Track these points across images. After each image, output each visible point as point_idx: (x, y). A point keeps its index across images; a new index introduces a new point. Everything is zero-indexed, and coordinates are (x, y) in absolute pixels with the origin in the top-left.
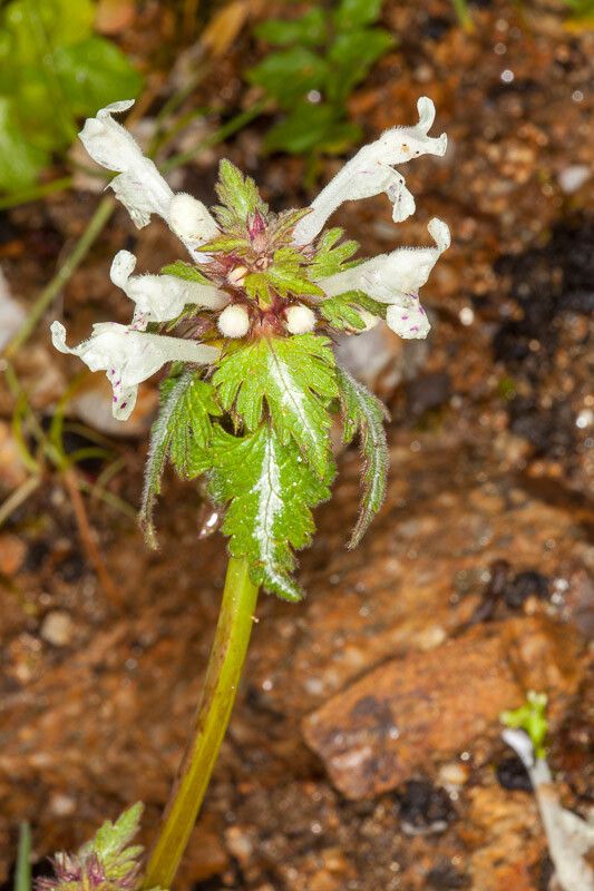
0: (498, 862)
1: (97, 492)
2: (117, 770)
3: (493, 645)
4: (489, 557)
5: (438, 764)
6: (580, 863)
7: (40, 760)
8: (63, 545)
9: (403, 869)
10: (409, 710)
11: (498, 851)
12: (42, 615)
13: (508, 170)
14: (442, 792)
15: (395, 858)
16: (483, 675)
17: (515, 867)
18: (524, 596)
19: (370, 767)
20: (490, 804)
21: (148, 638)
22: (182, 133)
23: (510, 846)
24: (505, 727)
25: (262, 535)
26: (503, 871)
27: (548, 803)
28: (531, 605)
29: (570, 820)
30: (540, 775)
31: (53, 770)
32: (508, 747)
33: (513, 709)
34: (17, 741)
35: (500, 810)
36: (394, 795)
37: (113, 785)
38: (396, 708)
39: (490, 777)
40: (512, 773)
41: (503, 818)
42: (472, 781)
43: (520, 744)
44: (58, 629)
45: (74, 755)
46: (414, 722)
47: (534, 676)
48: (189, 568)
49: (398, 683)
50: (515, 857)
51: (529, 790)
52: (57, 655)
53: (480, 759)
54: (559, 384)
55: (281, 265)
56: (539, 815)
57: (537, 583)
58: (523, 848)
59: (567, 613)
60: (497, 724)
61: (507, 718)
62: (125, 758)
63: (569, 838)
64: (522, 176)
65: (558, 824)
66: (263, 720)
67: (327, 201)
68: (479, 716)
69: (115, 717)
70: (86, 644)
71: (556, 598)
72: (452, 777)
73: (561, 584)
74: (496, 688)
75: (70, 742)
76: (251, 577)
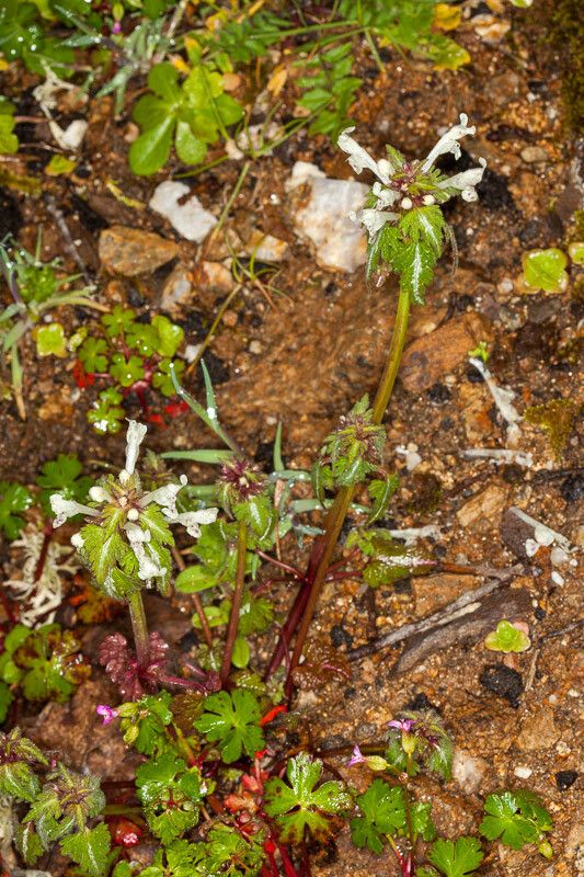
0: (474, 412)
1: (269, 287)
2: (296, 401)
3: (461, 326)
4: (447, 293)
5: (444, 376)
6: (510, 406)
7: (259, 403)
8: (249, 312)
9: (430, 422)
10: (432, 355)
11: (474, 408)
12: (249, 343)
13: (417, 131)
14: (446, 387)
15: (427, 418)
16: (460, 337)
17: (481, 413)
18: (465, 306)
19: (420, 380)
20: (467, 390)
21: (294, 346)
22: (268, 131)
23: (478, 405)
24: (469, 357)
25: (415, 281)
26: (477, 415)
27: (492, 385)
28: (469, 309)
29: (501, 391)
30: (487, 375)
31: (265, 407)
32: (472, 366)
33: (473, 350)
34: (247, 396)
35: (472, 391)
36: (428, 391)
37: (294, 408)
38: (427, 355)
39: (465, 379)
40: (474, 376)
41: (473, 394)
42: (459, 381)
43: (478, 364)
44: (255, 348)
45: (274, 398)
46: (435, 360)
47: (478, 336)
48: (311, 315)
49: (426, 345)
50: (480, 410)
51: (482, 380)
52: (256, 358)
53: (461, 371)
54: (456, 219)
55: (420, 181)
56: (488, 390)
57: (469, 300)
58: (483, 405)
59: (482, 311)
60: (468, 357)
61: (470, 353)
62: (300, 396)
63: (503, 398)
64: (423, 134)
65: (498, 392)
66: (365, 370)
67: (433, 155)
68: (460, 354)
69: (288, 380)
70: (269, 352)
71: (478, 305)
72: (450, 380)
73: (479, 299)
74: (466, 342)
75: (272, 393)
76: (409, 298)
